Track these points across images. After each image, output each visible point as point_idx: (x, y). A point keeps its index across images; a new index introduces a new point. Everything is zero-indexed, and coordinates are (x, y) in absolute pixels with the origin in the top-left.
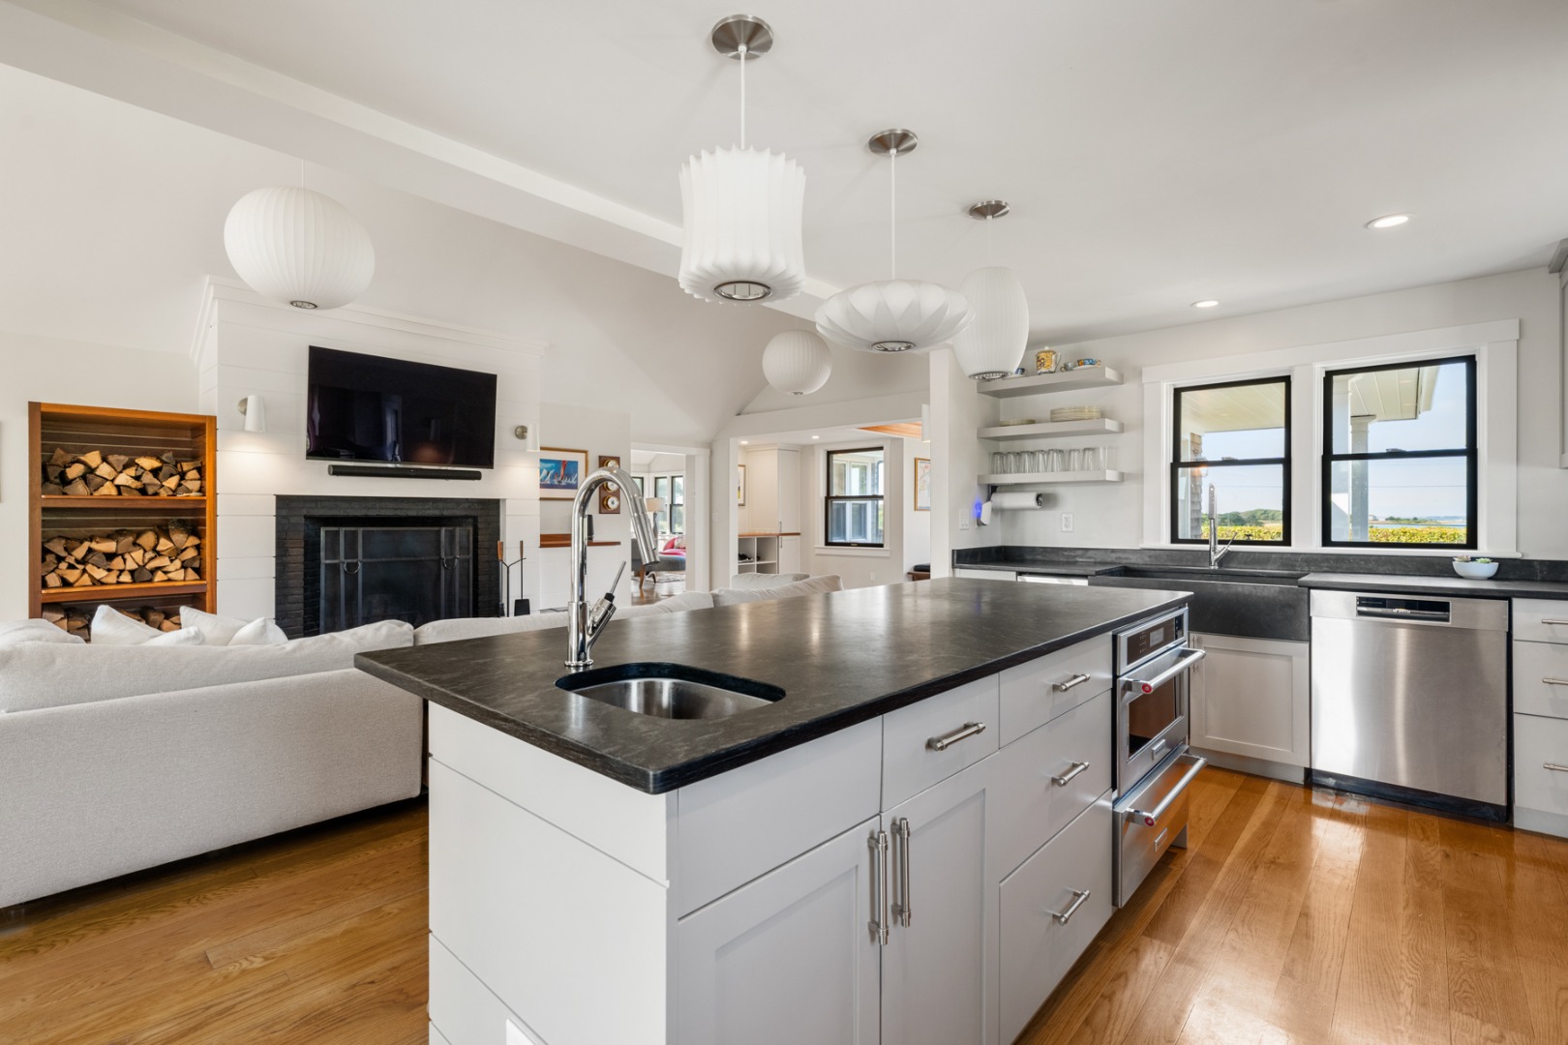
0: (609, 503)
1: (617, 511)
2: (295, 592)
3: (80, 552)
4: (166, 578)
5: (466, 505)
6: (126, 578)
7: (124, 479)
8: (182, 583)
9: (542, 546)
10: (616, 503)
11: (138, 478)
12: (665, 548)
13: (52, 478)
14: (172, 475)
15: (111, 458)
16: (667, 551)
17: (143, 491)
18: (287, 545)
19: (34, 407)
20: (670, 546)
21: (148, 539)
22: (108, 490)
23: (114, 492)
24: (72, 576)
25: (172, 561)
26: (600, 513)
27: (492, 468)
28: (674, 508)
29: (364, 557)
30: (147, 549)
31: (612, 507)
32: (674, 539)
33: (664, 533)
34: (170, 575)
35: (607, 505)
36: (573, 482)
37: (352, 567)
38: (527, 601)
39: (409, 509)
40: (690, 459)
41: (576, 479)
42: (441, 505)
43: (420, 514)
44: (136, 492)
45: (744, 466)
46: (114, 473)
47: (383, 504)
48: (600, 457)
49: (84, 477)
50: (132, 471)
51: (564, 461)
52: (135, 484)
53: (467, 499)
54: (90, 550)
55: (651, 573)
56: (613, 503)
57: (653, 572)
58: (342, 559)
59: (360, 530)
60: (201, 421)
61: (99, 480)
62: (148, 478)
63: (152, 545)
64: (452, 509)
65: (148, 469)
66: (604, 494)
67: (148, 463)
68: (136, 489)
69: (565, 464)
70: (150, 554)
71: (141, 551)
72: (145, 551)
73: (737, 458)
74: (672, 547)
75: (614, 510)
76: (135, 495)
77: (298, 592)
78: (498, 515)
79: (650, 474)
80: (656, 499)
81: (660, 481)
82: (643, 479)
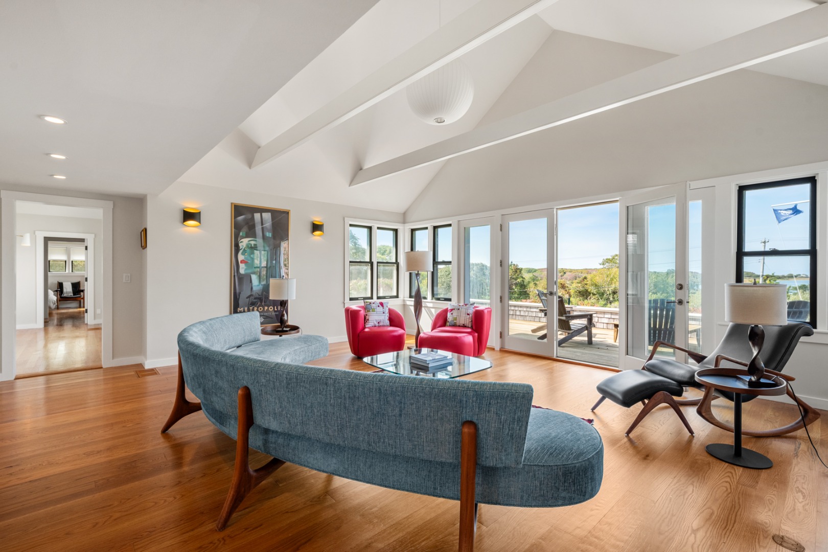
32: (446, 311)
79: (406, 225)
80: (412, 252)
81: (417, 232)
82: (396, 231)
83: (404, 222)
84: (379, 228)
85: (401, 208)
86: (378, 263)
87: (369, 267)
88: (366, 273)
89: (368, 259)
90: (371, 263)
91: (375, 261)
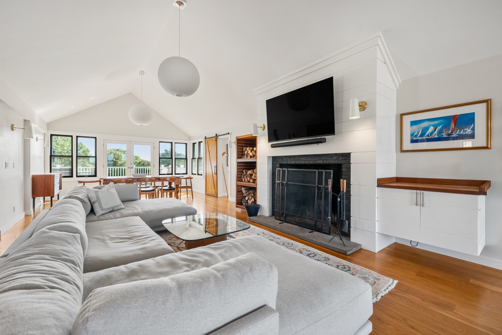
5: (336, 158)
13: (243, 155)
19: (237, 137)
23: (250, 157)
24: (246, 179)
29: (287, 181)
36: (469, 132)
37: (283, 185)
41: (473, 129)
46: (250, 152)
51: (455, 116)
53: (336, 154)
58: (281, 181)
59: (287, 170)
69: (455, 118)
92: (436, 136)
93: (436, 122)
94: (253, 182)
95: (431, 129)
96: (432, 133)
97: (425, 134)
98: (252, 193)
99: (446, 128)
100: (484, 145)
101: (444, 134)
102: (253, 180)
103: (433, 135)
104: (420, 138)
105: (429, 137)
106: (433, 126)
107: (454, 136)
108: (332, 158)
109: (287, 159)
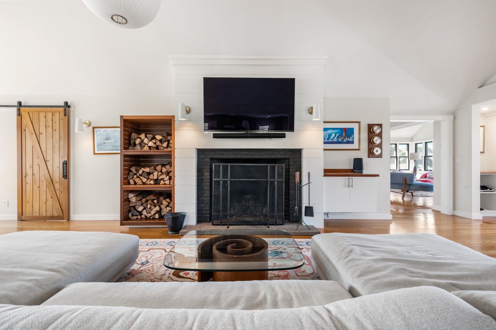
0: (375, 151)
1: (380, 156)
2: (206, 192)
3: (141, 172)
4: (164, 183)
5: (283, 153)
6: (152, 182)
7: (151, 144)
8: (168, 186)
9: (325, 176)
10: (379, 151)
11: (155, 143)
12: (421, 178)
13: (132, 144)
14: (165, 142)
15: (148, 136)
16: (422, 179)
17: (157, 148)
18: (203, 171)
19: (122, 117)
20: (424, 177)
21: (159, 168)
22: (146, 148)
23: (148, 149)
24: (137, 180)
25: (166, 176)
26: (369, 157)
27: (294, 131)
28: (427, 158)
29: (231, 178)
30: (159, 171)
31: (377, 154)
32: (427, 174)
33: (421, 170)
34: (165, 182)
35: (373, 152)
36: (351, 140)
37: (225, 182)
38: (312, 207)
39: (255, 155)
40: (437, 124)
41: (353, 138)
42: (270, 153)
43: (260, 157)
44: (155, 149)
45: (483, 126)
46: (149, 141)
47: (243, 153)
48: (369, 125)
49: (140, 144)
50: (154, 141)
51: (345, 129)
52: (154, 146)
53: (283, 149)
54: (143, 172)
55: (410, 191)
56: (377, 151)
57: (412, 191)
58: (221, 178)
59: (229, 165)
60: (170, 118)
61: (144, 144)
62: (158, 143)
63: (160, 170)
64: (276, 154)
65: (159, 139)
66: (371, 146)
67: (159, 137)
68: (154, 147)
69: (345, 130)
70: (160, 173)
71: (157, 172)
72: (158, 172)
73: (477, 121)
74: (426, 177)
75: (378, 155)
76: (155, 150)
77: (207, 192)
78: (301, 158)
79: (413, 142)
80: (416, 153)
81: (418, 145)
82: (408, 145)
83: (412, 141)
84: (399, 144)
85: (411, 136)
86: (399, 157)
87: (396, 159)
88: (394, 161)
89: (395, 156)
90: (397, 157)
91: (398, 156)
92: (336, 141)
93: (336, 131)
94: (154, 184)
95: (333, 135)
96: (334, 138)
97: (330, 138)
98: (155, 200)
99: (341, 136)
100: (358, 148)
101: (340, 140)
102: (154, 181)
103: (334, 139)
104: (327, 141)
105: (332, 141)
106: (334, 133)
107: (345, 141)
108: (279, 153)
109: (222, 152)
